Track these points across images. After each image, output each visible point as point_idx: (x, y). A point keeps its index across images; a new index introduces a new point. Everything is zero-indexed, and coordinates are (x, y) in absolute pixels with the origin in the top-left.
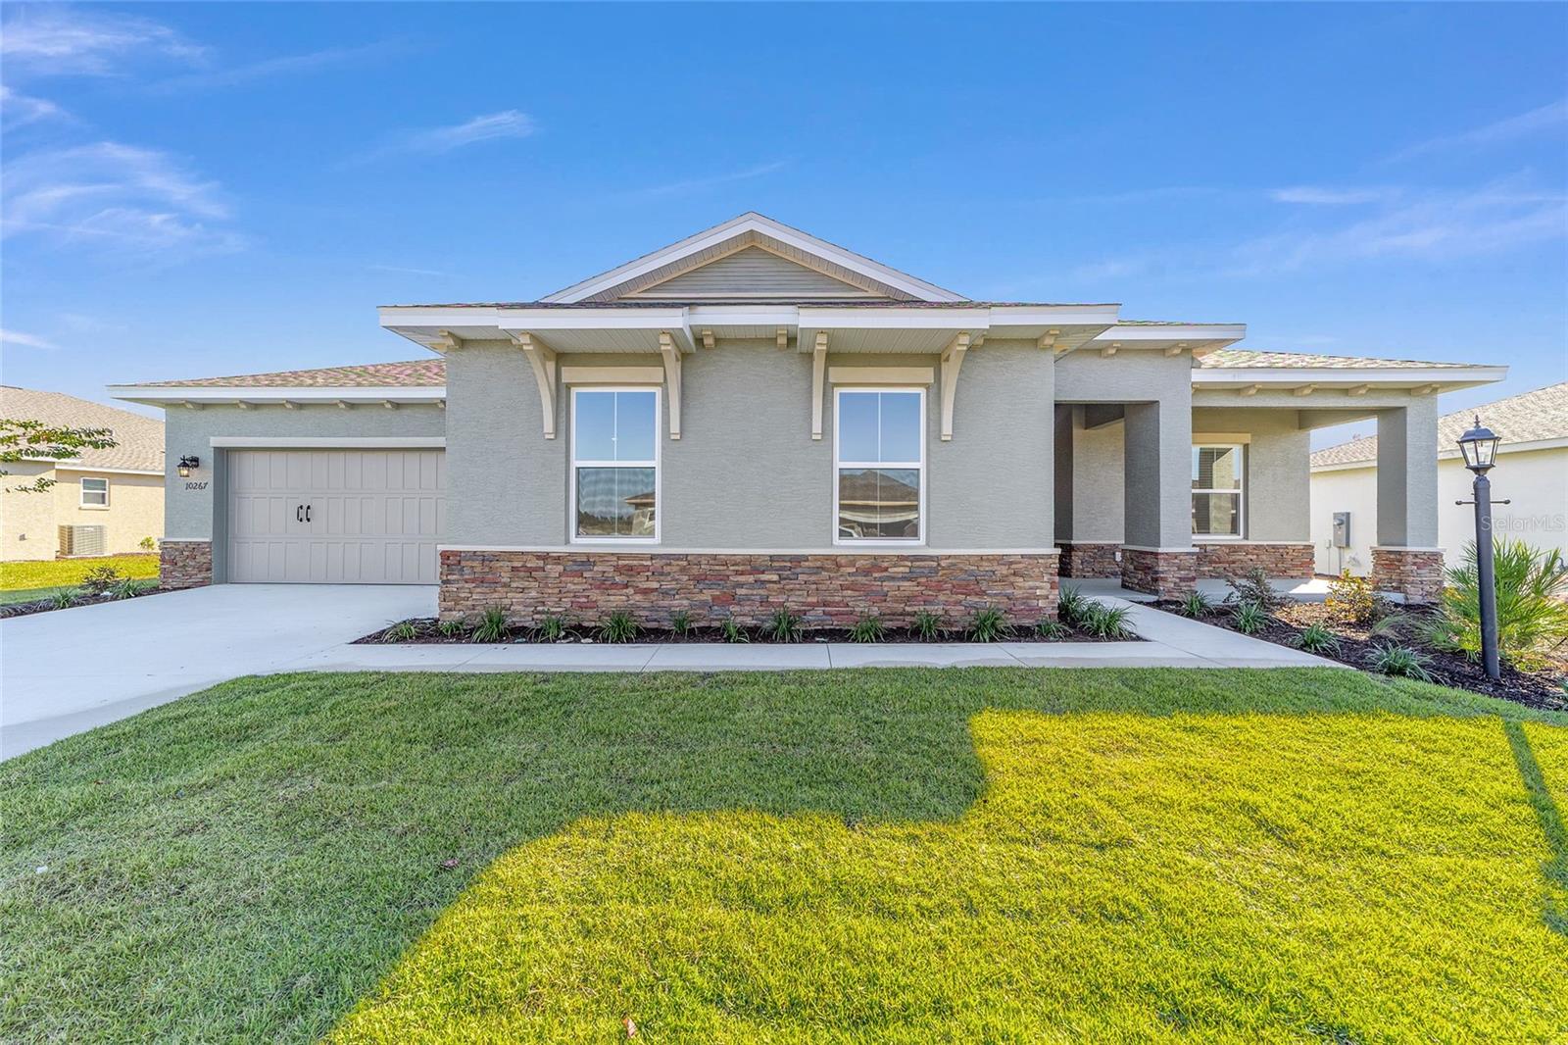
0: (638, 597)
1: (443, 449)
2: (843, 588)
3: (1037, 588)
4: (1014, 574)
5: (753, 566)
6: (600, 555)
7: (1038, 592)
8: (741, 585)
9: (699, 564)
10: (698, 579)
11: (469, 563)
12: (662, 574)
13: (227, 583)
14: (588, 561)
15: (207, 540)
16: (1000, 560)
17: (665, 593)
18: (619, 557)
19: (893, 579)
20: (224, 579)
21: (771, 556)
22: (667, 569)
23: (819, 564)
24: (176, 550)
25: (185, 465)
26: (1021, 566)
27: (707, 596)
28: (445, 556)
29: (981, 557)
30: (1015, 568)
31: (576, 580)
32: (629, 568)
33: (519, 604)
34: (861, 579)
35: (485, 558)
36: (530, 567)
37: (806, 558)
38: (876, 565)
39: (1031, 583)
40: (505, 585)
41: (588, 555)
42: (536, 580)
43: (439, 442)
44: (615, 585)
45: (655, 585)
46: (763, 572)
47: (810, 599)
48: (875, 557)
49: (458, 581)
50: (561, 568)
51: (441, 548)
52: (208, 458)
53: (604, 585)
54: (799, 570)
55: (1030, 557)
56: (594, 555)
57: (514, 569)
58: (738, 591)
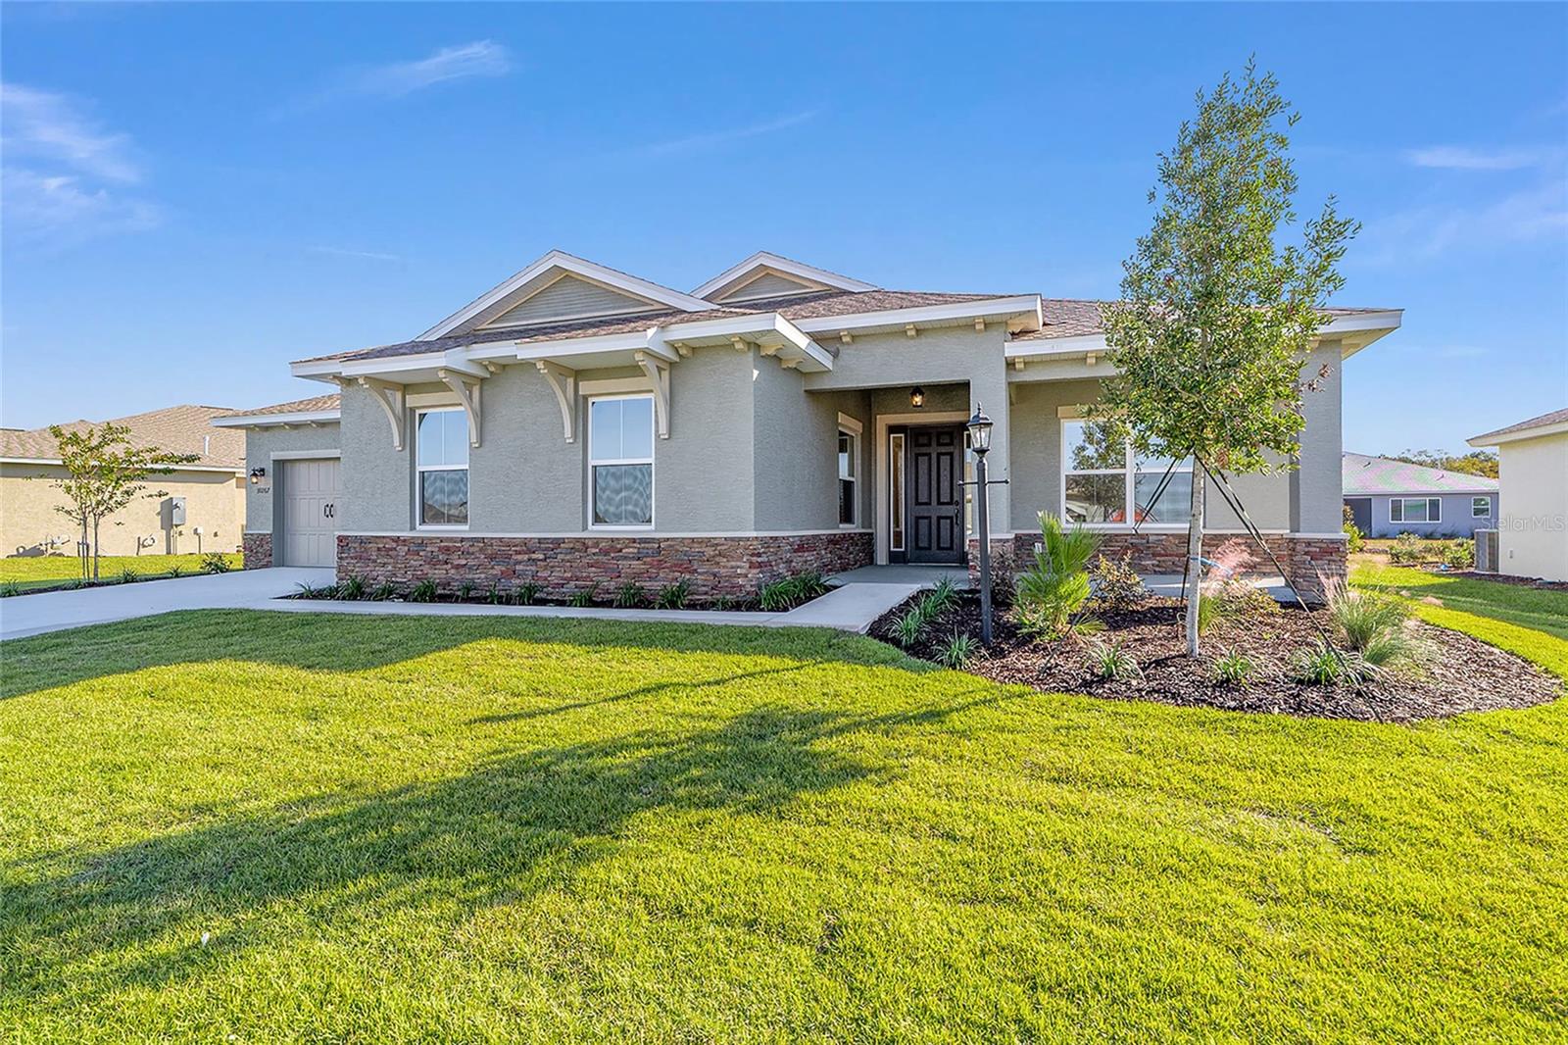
0: (453, 571)
1: (339, 458)
2: (589, 565)
3: (738, 567)
4: (720, 555)
5: (527, 547)
7: (739, 571)
8: (520, 563)
9: (492, 545)
10: (492, 558)
11: (353, 545)
12: (468, 553)
13: (283, 566)
14: (422, 543)
15: (269, 532)
16: (708, 542)
17: (470, 569)
18: (442, 540)
19: (625, 558)
20: (282, 563)
21: (539, 539)
22: (471, 550)
23: (571, 545)
25: (255, 475)
26: (723, 548)
27: (497, 570)
28: (340, 539)
29: (693, 540)
30: (723, 549)
31: (416, 558)
32: (448, 549)
33: (382, 575)
34: (604, 559)
35: (362, 541)
36: (389, 547)
37: (563, 540)
38: (613, 546)
39: (733, 563)
40: (375, 561)
42: (391, 557)
43: (335, 453)
44: (439, 562)
45: (464, 562)
46: (534, 552)
47: (566, 575)
48: (612, 540)
49: (347, 558)
50: (406, 548)
51: (337, 533)
52: (270, 468)
53: (433, 562)
54: (559, 550)
55: (732, 539)
57: (379, 549)
58: (517, 567)
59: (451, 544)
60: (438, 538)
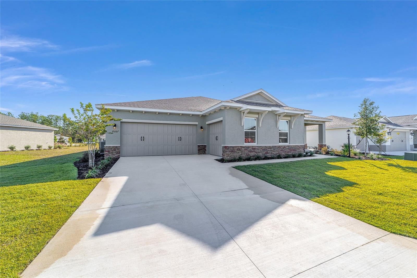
0: (255, 153)
2: (281, 151)
4: (299, 148)
5: (270, 147)
6: (250, 146)
8: (269, 151)
9: (263, 147)
10: (263, 150)
11: (230, 148)
14: (248, 147)
16: (298, 146)
17: (259, 152)
18: (253, 146)
19: (286, 149)
21: (272, 146)
22: (259, 148)
23: (277, 147)
24: (110, 148)
27: (264, 153)
29: (296, 146)
31: (247, 151)
32: (254, 148)
33: (238, 155)
34: (283, 149)
35: (233, 147)
36: (239, 149)
38: (285, 147)
41: (248, 146)
42: (240, 151)
44: (252, 151)
45: (258, 151)
47: (277, 153)
48: (284, 146)
49: (228, 152)
50: (244, 149)
53: (251, 152)
56: (249, 146)
57: (237, 149)
58: (268, 152)
59: (255, 147)
60: (252, 146)
